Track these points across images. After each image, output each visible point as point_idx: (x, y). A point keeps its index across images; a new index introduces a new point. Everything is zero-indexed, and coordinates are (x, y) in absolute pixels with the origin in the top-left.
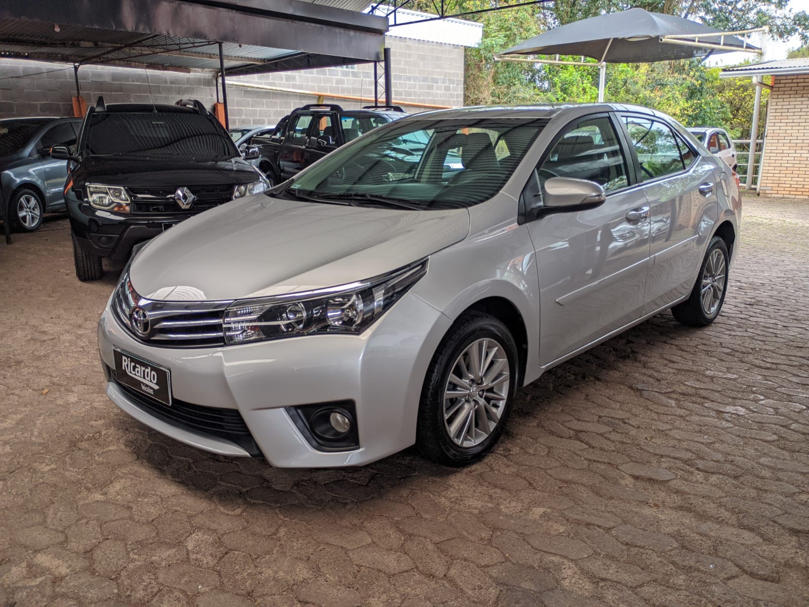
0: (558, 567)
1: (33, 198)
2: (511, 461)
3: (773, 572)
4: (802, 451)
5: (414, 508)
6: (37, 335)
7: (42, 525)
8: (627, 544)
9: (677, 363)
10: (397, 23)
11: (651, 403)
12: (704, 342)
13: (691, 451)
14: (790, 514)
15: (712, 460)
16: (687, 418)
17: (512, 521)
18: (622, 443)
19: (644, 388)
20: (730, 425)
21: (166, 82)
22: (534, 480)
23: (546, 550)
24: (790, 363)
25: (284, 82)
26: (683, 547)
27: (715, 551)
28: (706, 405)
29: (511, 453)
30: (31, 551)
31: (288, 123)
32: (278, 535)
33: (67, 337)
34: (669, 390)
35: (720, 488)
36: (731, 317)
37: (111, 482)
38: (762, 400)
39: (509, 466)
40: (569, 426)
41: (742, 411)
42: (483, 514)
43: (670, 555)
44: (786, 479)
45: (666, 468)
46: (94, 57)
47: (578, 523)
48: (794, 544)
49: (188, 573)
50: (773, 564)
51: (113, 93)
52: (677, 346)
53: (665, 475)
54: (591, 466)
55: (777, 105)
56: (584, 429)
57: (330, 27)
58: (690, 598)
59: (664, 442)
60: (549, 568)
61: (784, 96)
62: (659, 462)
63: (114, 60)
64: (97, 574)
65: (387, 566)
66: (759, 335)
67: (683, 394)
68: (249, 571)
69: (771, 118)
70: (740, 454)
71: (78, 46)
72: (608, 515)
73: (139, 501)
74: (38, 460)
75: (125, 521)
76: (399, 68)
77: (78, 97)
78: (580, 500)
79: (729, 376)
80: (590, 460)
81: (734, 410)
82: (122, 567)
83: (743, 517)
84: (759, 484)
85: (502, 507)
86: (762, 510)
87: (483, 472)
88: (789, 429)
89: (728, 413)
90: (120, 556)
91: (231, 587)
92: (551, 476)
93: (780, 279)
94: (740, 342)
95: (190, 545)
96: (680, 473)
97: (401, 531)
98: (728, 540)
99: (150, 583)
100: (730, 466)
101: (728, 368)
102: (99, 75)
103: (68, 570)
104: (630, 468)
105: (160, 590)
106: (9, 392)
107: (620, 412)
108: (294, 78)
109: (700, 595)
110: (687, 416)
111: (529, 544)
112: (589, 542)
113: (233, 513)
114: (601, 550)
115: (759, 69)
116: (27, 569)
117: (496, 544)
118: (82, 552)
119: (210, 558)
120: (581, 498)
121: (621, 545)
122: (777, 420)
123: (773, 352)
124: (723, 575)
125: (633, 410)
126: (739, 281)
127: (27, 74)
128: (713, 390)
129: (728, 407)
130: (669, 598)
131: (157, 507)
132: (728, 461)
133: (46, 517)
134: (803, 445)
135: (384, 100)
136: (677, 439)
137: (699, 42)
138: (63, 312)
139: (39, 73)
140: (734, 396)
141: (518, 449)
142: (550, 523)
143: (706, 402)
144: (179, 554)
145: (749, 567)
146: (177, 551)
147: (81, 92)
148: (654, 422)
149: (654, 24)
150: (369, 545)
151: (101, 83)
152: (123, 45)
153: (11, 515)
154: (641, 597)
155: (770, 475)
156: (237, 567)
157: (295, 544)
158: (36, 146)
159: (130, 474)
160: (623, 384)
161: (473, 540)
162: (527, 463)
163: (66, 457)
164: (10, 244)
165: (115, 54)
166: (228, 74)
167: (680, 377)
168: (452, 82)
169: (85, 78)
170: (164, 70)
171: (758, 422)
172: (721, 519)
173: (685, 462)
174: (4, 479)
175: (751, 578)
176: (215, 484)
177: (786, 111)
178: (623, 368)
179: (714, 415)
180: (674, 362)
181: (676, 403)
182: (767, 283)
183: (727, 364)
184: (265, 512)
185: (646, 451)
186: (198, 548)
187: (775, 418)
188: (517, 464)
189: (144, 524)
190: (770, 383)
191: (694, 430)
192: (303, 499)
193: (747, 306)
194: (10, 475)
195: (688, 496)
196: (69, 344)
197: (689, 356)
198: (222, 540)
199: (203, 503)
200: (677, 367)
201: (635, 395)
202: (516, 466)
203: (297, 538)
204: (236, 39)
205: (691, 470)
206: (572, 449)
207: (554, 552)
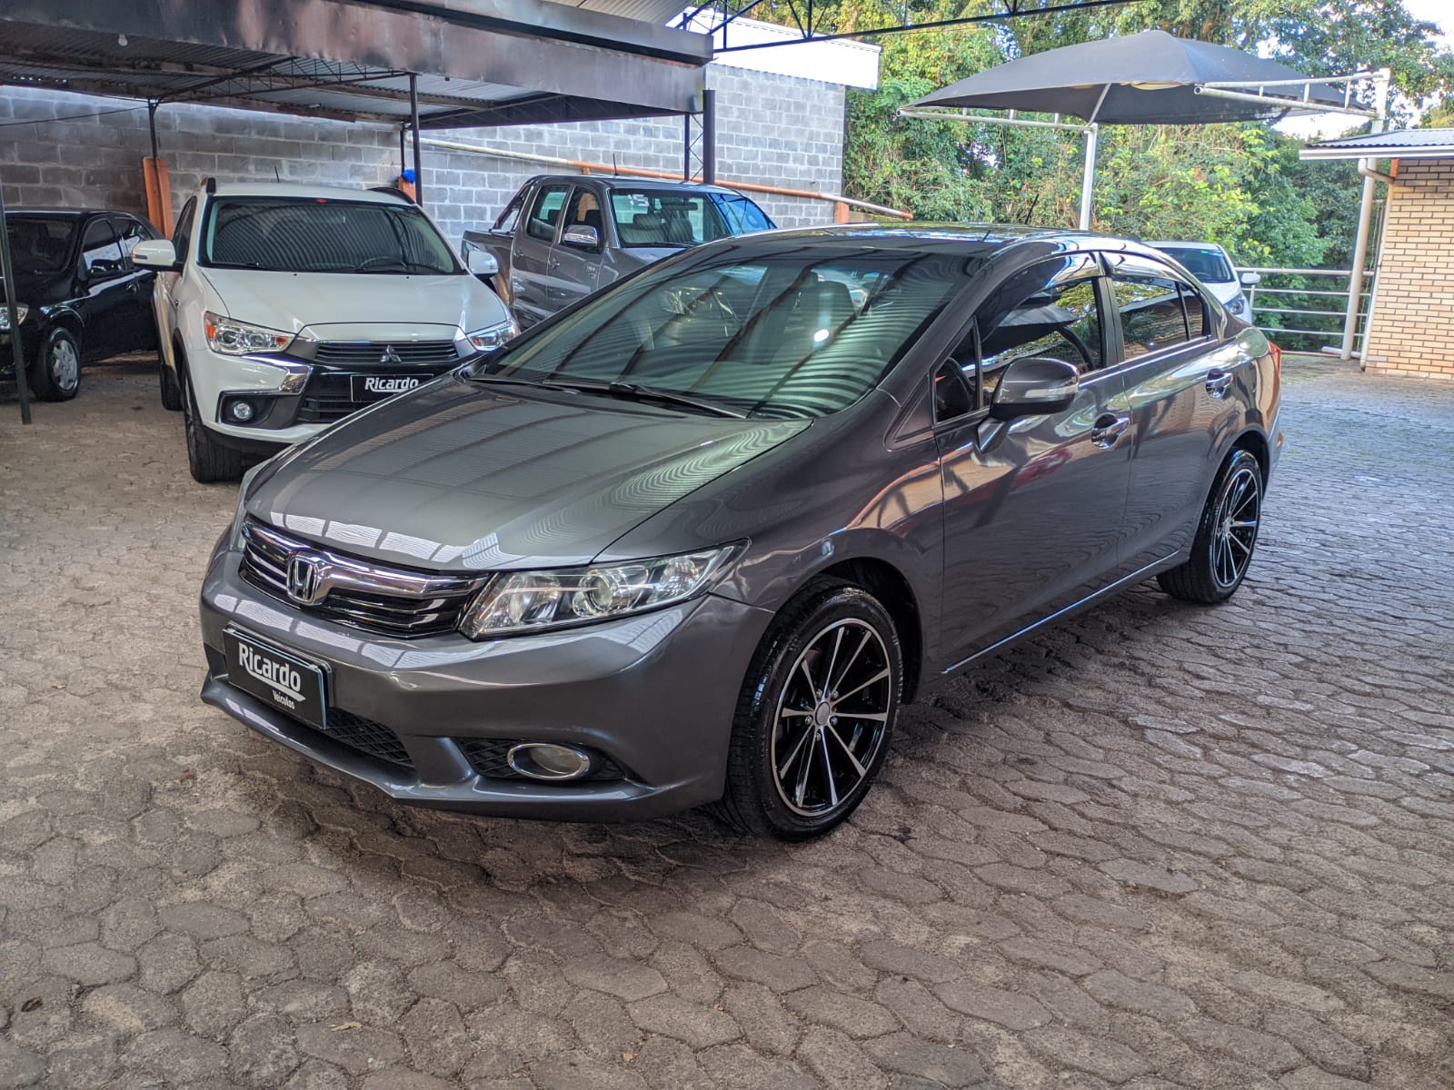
0: (990, 1045)
2: (912, 850)
3: (1359, 1063)
4: (1419, 846)
5: (741, 930)
6: (79, 595)
7: (95, 941)
8: (1110, 1006)
9: (1209, 679)
10: (728, 46)
11: (1158, 751)
12: (1256, 642)
13: (1225, 840)
14: (1394, 959)
15: (1262, 859)
17: (912, 959)
18: (1108, 822)
19: (1149, 725)
20: (1296, 795)
21: (312, 136)
22: (952, 885)
23: (971, 1012)
24: (1405, 685)
25: (522, 141)
26: (1205, 1011)
27: (1260, 1025)
28: (1256, 758)
29: (912, 835)
32: (505, 971)
33: (133, 600)
34: (1192, 729)
35: (1273, 910)
36: (1305, 597)
37: (215, 868)
38: (1355, 751)
39: (908, 859)
40: (1015, 790)
41: (1317, 771)
42: (862, 945)
43: (1184, 1027)
44: (1390, 896)
45: (1182, 871)
46: (186, 90)
47: (1026, 965)
48: (1398, 1013)
49: (350, 1036)
50: (1361, 1049)
51: (216, 154)
52: (1208, 647)
53: (1179, 884)
54: (1051, 863)
55: (1400, 211)
56: (1042, 796)
57: (609, 51)
59: (1179, 823)
60: (975, 1044)
61: (1415, 196)
62: (1170, 860)
63: (221, 96)
64: (192, 1032)
65: (694, 1033)
66: (1353, 632)
67: (1217, 737)
68: (456, 1035)
69: (1389, 233)
70: (1311, 849)
71: (157, 70)
72: (1080, 953)
73: (264, 904)
74: (87, 825)
75: (239, 939)
76: (729, 122)
77: (154, 160)
78: (1031, 924)
79: (1298, 705)
80: (1051, 853)
81: (1304, 768)
82: (235, 1021)
83: (1313, 962)
84: (1343, 903)
85: (895, 932)
86: (1347, 950)
87: (864, 869)
88: (1399, 806)
89: (1290, 773)
90: (232, 1002)
91: (425, 1062)
92: (980, 879)
93: (1395, 530)
94: (1319, 645)
95: (354, 986)
96: (1207, 881)
97: (717, 969)
98: (1284, 1003)
99: (284, 1052)
100: (1293, 870)
101: (1295, 691)
102: (190, 120)
103: (142, 1024)
104: (1116, 869)
105: (300, 1065)
106: (32, 698)
107: (1106, 766)
108: (540, 135)
110: (1221, 777)
111: (940, 1000)
112: (1044, 1000)
113: (426, 930)
114: (1066, 1015)
115: (1370, 146)
116: (72, 1019)
117: (883, 999)
118: (165, 991)
119: (388, 1008)
120: (1033, 921)
121: (1098, 1005)
122: (1378, 790)
123: (1377, 665)
124: (1274, 1065)
125: (1128, 764)
126: (1323, 532)
127: (66, 116)
128: (1268, 731)
129: (1294, 762)
131: (296, 916)
132: (1291, 861)
133: (101, 925)
134: (1422, 836)
135: (701, 179)
136: (1203, 819)
137: (1265, 94)
138: (124, 552)
139: (85, 114)
140: (1306, 743)
141: (924, 828)
142: (977, 964)
143: (1255, 753)
144: (333, 1000)
145: (1319, 1051)
146: (330, 995)
147: (159, 152)
148: (1162, 785)
150: (659, 995)
151: (196, 136)
152: (237, 71)
153: (43, 923)
156: (434, 1027)
157: (535, 988)
159: (248, 854)
160: (1112, 716)
161: (844, 990)
162: (941, 855)
163: (136, 820)
164: (30, 423)
165: (224, 86)
166: (423, 126)
167: (1211, 705)
168: (824, 149)
169: (167, 127)
170: (309, 115)
171: (1347, 793)
172: (1274, 965)
173: (1216, 861)
174: (27, 858)
175: (1322, 1072)
176: (395, 876)
177: (1417, 221)
178: (1113, 686)
179: (1269, 776)
180: (1203, 678)
181: (1205, 754)
182: (1371, 535)
183: (1296, 685)
184: (484, 929)
185: (1148, 838)
186: (366, 991)
187: (1377, 785)
188: (924, 857)
189: (273, 945)
190: (1368, 720)
191: (1231, 802)
192: (549, 908)
193: (1335, 578)
194: (38, 850)
195: (1219, 922)
196: (136, 612)
197: (1228, 668)
198: (409, 977)
199: (374, 911)
200: (1208, 688)
201: (1132, 736)
202: (921, 860)
203: (538, 978)
204: (440, 68)
205: (1226, 875)
206: (1019, 831)
207: (984, 1016)
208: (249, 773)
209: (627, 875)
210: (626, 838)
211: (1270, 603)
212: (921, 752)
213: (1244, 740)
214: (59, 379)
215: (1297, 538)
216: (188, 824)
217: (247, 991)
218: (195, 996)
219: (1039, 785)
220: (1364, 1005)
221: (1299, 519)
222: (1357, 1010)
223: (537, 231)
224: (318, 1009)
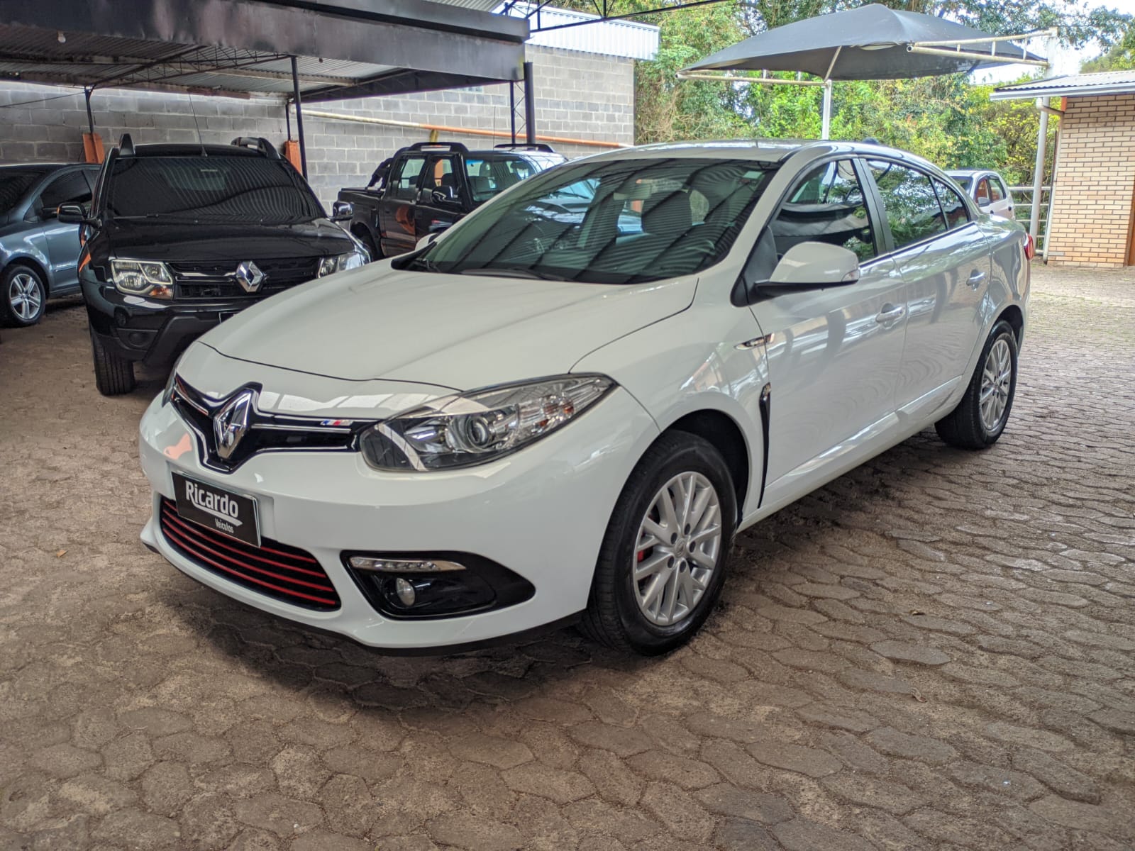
0: (795, 789)
1: (31, 279)
2: (722, 641)
3: (1090, 790)
4: (1122, 620)
5: (590, 709)
6: (45, 473)
7: (67, 742)
8: (888, 754)
9: (945, 499)
10: (541, 27)
11: (911, 556)
12: (980, 470)
13: (969, 623)
15: (1000, 635)
17: (728, 726)
18: (875, 613)
19: (901, 536)
20: (1022, 585)
21: (216, 112)
22: (755, 667)
23: (776, 764)
24: (1100, 497)
25: (382, 110)
26: (966, 757)
27: (1010, 763)
28: (988, 558)
29: (722, 629)
30: (54, 780)
31: (390, 170)
32: (402, 751)
33: (88, 475)
34: (937, 538)
35: (1012, 673)
36: (1017, 434)
37: (163, 680)
38: (1065, 550)
39: (719, 648)
40: (800, 591)
41: (1037, 566)
42: (687, 717)
43: (949, 769)
44: (1103, 659)
45: (937, 647)
46: (114, 78)
47: (819, 726)
48: (1118, 750)
49: (278, 807)
50: (1091, 779)
51: (141, 128)
52: (943, 476)
53: (934, 657)
54: (833, 646)
55: (1070, 137)
56: (821, 594)
57: (448, 34)
58: (979, 828)
59: (931, 610)
60: (782, 790)
61: (1080, 126)
62: (927, 639)
63: (142, 81)
64: (149, 810)
65: (557, 792)
66: (1056, 459)
67: (955, 543)
68: (364, 802)
69: (1063, 156)
70: (1037, 626)
71: (90, 62)
72: (861, 714)
73: (204, 707)
74: (57, 651)
75: (185, 735)
76: (544, 90)
77: (91, 134)
78: (821, 694)
79: (1017, 516)
80: (832, 638)
81: (1025, 564)
82: (184, 800)
83: (1047, 714)
84: (1066, 667)
85: (712, 705)
86: (1072, 703)
87: (683, 658)
88: (1104, 590)
89: (1018, 569)
90: (181, 785)
91: (340, 825)
92: (778, 661)
93: (1081, 381)
94: (1029, 470)
95: (279, 767)
96: (957, 655)
97: (573, 741)
98: (1027, 747)
100: (1025, 643)
101: (1014, 506)
102: (121, 103)
103: (108, 806)
104: (887, 649)
105: (240, 832)
106: (10, 555)
107: (870, 570)
108: (396, 105)
109: (994, 823)
110: (961, 574)
111: (752, 756)
112: (835, 752)
113: (336, 721)
114: (854, 764)
115: (1045, 88)
116: (51, 805)
117: (707, 757)
118: (127, 779)
119: (308, 785)
120: (822, 692)
121: (879, 755)
122: (1085, 578)
123: (1077, 483)
124: (1022, 795)
125: (887, 567)
127: (19, 103)
128: (995, 537)
129: (1018, 560)
130: (950, 828)
131: (230, 714)
132: (1022, 636)
133: (72, 730)
134: (1124, 612)
135: (525, 135)
136: (950, 606)
137: (962, 50)
138: (80, 439)
139: (35, 101)
140: (1026, 545)
141: (731, 624)
142: (780, 727)
143: (986, 555)
144: (264, 779)
145: (1058, 783)
146: (260, 776)
147: (94, 126)
148: (916, 582)
149: (899, 27)
150: (530, 763)
151: (124, 115)
152: (154, 61)
153: (25, 730)
154: (912, 828)
155: (1081, 654)
156: (347, 797)
157: (426, 763)
158: (34, 204)
159: (189, 668)
160: (872, 531)
161: (675, 752)
162: (744, 644)
163: (97, 646)
165: (143, 74)
166: (304, 100)
167: (949, 519)
168: (617, 108)
169: (100, 108)
170: (214, 95)
171: (1061, 581)
172: (1016, 717)
173: (963, 639)
174: (9, 679)
175: (1062, 799)
176: (308, 680)
177: (1083, 145)
178: (871, 508)
180: (940, 499)
181: (946, 557)
182: (1063, 386)
183: (1014, 501)
184: (382, 718)
185: (908, 623)
186: (290, 771)
187: (1084, 575)
188: (731, 645)
190: (1073, 525)
191: (971, 592)
192: (434, 699)
193: (1038, 419)
194: (19, 673)
195: (970, 686)
196: (91, 485)
197: (961, 491)
198: (324, 759)
199: (293, 708)
200: (946, 506)
201: (889, 546)
202: (730, 648)
203: (428, 754)
204: (315, 51)
205: (972, 649)
206: (806, 623)
207: (789, 768)
208: (188, 605)
209: (496, 670)
213: (977, 545)
216: (140, 647)
217: (193, 775)
218: (151, 781)
219: (818, 586)
220: (1090, 745)
222: (1086, 749)
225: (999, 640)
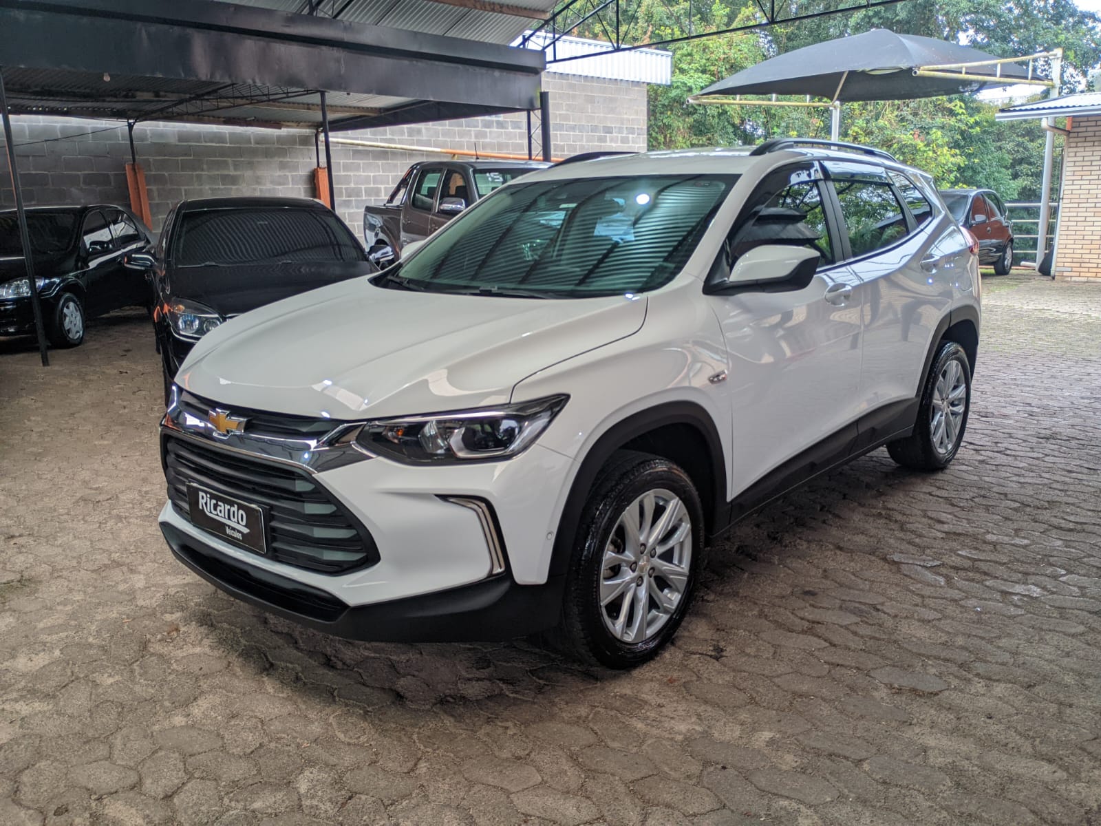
0: (792, 817)
2: (725, 666)
5: (596, 734)
6: (88, 493)
7: (107, 759)
8: (884, 783)
9: (948, 523)
10: (557, 58)
11: (911, 581)
12: (983, 492)
13: (967, 649)
15: (997, 663)
16: (962, 603)
17: (729, 752)
18: (875, 638)
19: (903, 561)
20: (1020, 612)
21: (249, 142)
22: (758, 692)
23: (776, 792)
24: (1100, 521)
25: (406, 137)
26: (960, 786)
27: (1003, 793)
28: (987, 583)
29: (725, 654)
30: (95, 796)
32: (417, 772)
33: (128, 496)
34: (938, 563)
35: (1007, 703)
36: (1019, 456)
37: (195, 699)
38: (1064, 575)
39: (722, 673)
40: (802, 616)
41: (1036, 592)
42: (690, 742)
43: (943, 798)
45: (935, 674)
46: (155, 112)
47: (818, 753)
50: (1083, 810)
51: (180, 158)
52: (946, 498)
53: (933, 684)
54: (833, 671)
55: (1075, 156)
56: (823, 619)
57: (467, 67)
59: (930, 637)
60: (781, 817)
61: (1085, 144)
62: (925, 666)
63: (182, 114)
65: (564, 815)
66: (1058, 482)
67: (956, 568)
68: (382, 823)
69: (1068, 173)
71: (134, 97)
72: (859, 742)
73: (233, 726)
75: (215, 753)
76: (560, 114)
77: (133, 164)
78: (820, 721)
79: (1018, 541)
80: (833, 664)
81: (1025, 590)
82: (214, 818)
83: (1041, 743)
84: (1061, 696)
85: (714, 731)
86: (1066, 732)
87: (688, 682)
89: (1018, 594)
90: (212, 802)
92: (779, 686)
93: (1086, 401)
94: (1031, 493)
95: (303, 787)
96: (955, 682)
97: (579, 764)
98: (1019, 776)
100: (1020, 671)
101: (1015, 530)
102: (161, 135)
103: (145, 823)
104: (885, 675)
107: (871, 595)
108: (419, 132)
110: (961, 599)
111: (752, 783)
112: (833, 780)
114: (850, 791)
115: (1050, 108)
116: (91, 820)
117: (708, 783)
118: (161, 796)
119: (329, 804)
120: (821, 718)
121: (875, 784)
122: (1084, 604)
123: (1078, 507)
124: (1014, 825)
125: (888, 592)
126: (1029, 405)
127: (68, 136)
128: (996, 562)
129: (1017, 586)
131: (257, 734)
132: (1019, 663)
133: (111, 747)
135: (541, 158)
136: (949, 633)
137: (967, 73)
138: (120, 460)
139: (81, 134)
140: (1026, 570)
141: (734, 648)
142: (779, 753)
143: (986, 580)
144: (288, 799)
145: (1050, 813)
146: (286, 795)
147: (137, 157)
148: (916, 608)
149: (904, 51)
150: (536, 787)
151: (165, 145)
152: (193, 96)
153: (67, 746)
156: (364, 818)
157: (440, 784)
159: (220, 688)
160: (874, 555)
161: (677, 778)
162: (747, 669)
163: (135, 664)
164: (48, 365)
165: (182, 108)
166: (333, 129)
167: (950, 544)
168: (631, 131)
169: (142, 140)
170: (247, 125)
171: (1059, 608)
172: (1010, 746)
173: (961, 666)
174: (54, 697)
176: (331, 700)
177: (1089, 163)
178: (873, 531)
179: (998, 597)
180: (943, 523)
181: (948, 582)
182: (1065, 406)
183: (1016, 526)
184: (400, 740)
185: (907, 650)
186: (312, 791)
187: (1083, 601)
188: (734, 670)
189: (241, 757)
190: (1073, 550)
191: (971, 619)
192: (449, 722)
193: (1041, 440)
194: (63, 691)
195: (966, 714)
196: (131, 505)
197: (962, 514)
198: (344, 779)
199: (316, 728)
200: (947, 530)
201: (891, 571)
202: (732, 674)
203: (443, 776)
204: (343, 86)
205: (970, 676)
206: (807, 647)
207: (787, 794)
208: (220, 625)
209: (507, 693)
210: (504, 664)
211: (992, 462)
212: (727, 589)
213: (977, 570)
214: (69, 331)
215: (1009, 411)
216: (175, 666)
217: (222, 793)
218: (183, 800)
219: (820, 611)
220: (1083, 775)
221: (1011, 396)
222: (1079, 780)
223: (419, 204)
224: (277, 806)
225: (996, 668)
